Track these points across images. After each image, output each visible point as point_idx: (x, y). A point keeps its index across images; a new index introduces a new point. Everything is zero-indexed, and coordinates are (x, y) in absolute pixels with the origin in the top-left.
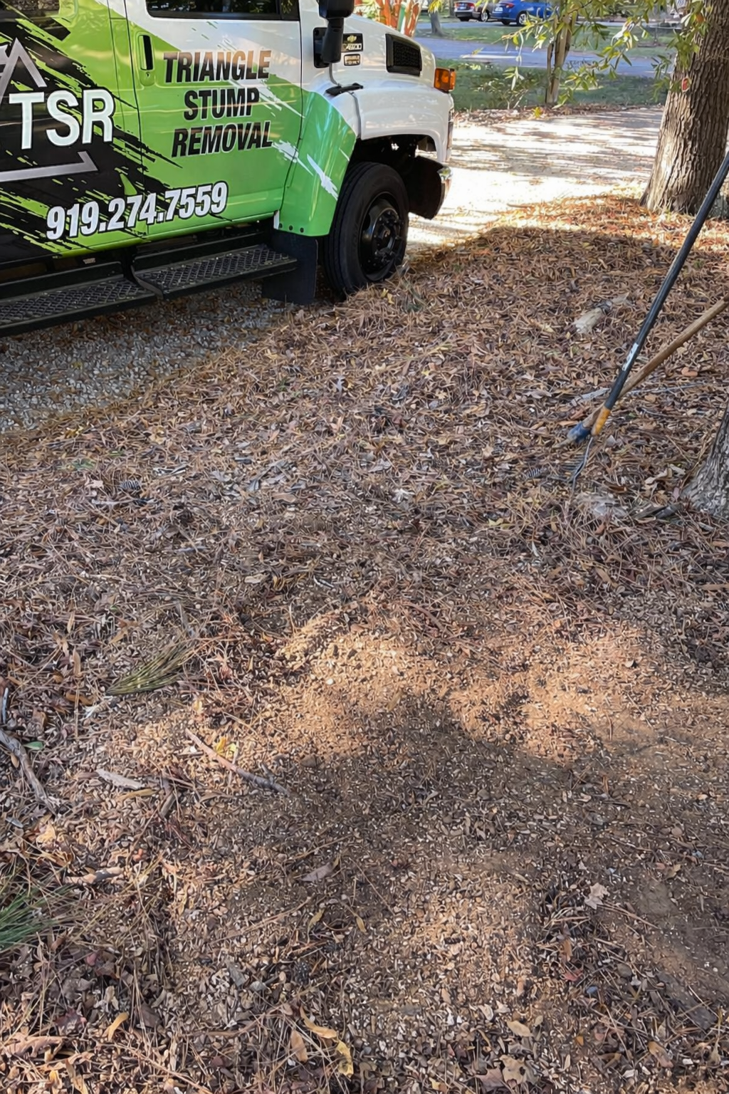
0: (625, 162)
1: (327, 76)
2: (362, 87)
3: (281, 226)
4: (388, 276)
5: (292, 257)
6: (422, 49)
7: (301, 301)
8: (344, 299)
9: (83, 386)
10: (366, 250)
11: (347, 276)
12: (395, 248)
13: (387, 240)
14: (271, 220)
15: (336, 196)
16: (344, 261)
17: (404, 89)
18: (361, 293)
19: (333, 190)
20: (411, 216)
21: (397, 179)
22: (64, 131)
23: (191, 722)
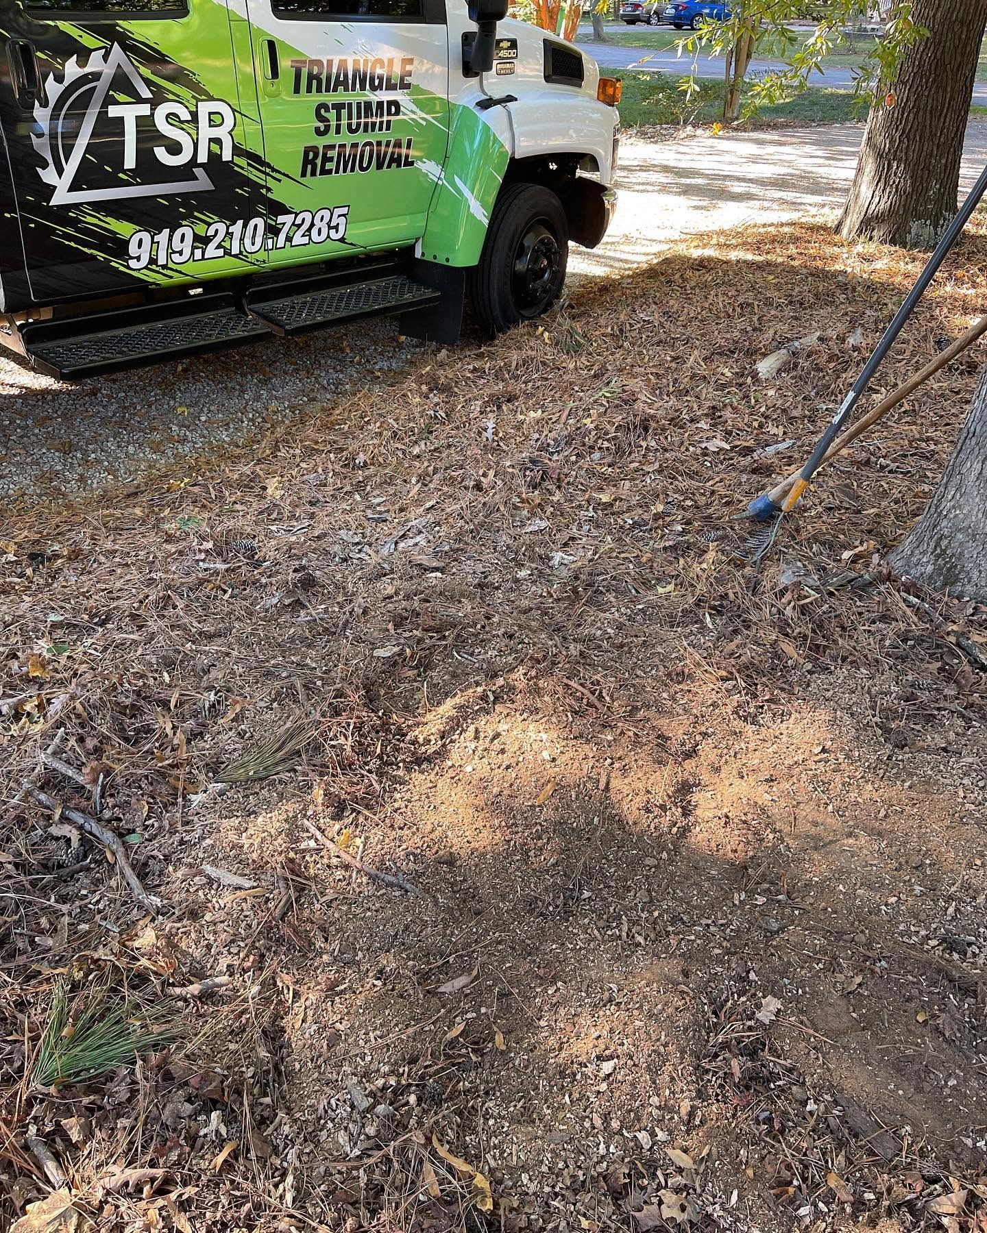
0: (816, 187)
1: (477, 86)
2: (516, 100)
3: (423, 254)
4: (544, 311)
5: (435, 289)
6: (584, 57)
7: (444, 339)
8: (493, 338)
9: (188, 433)
10: (519, 282)
11: (497, 311)
12: (552, 280)
13: (544, 271)
14: (411, 248)
15: (486, 222)
16: (495, 294)
17: (564, 101)
18: (512, 332)
19: (482, 216)
20: (571, 244)
21: (556, 202)
22: (175, 149)
23: (309, 813)
